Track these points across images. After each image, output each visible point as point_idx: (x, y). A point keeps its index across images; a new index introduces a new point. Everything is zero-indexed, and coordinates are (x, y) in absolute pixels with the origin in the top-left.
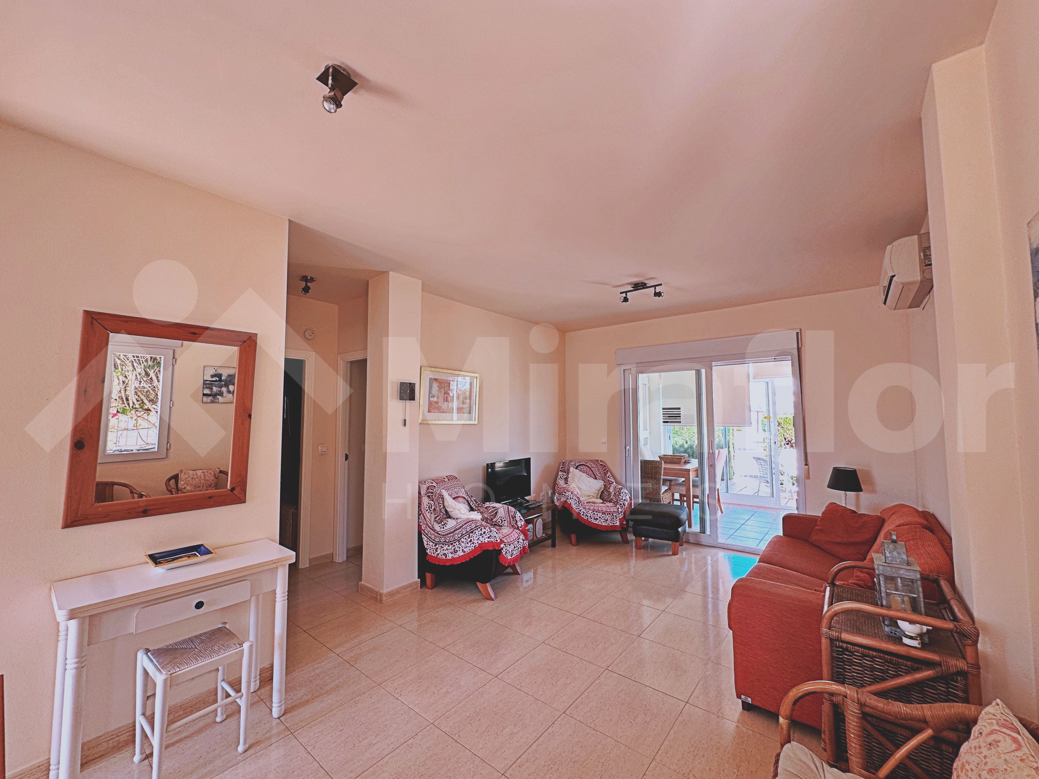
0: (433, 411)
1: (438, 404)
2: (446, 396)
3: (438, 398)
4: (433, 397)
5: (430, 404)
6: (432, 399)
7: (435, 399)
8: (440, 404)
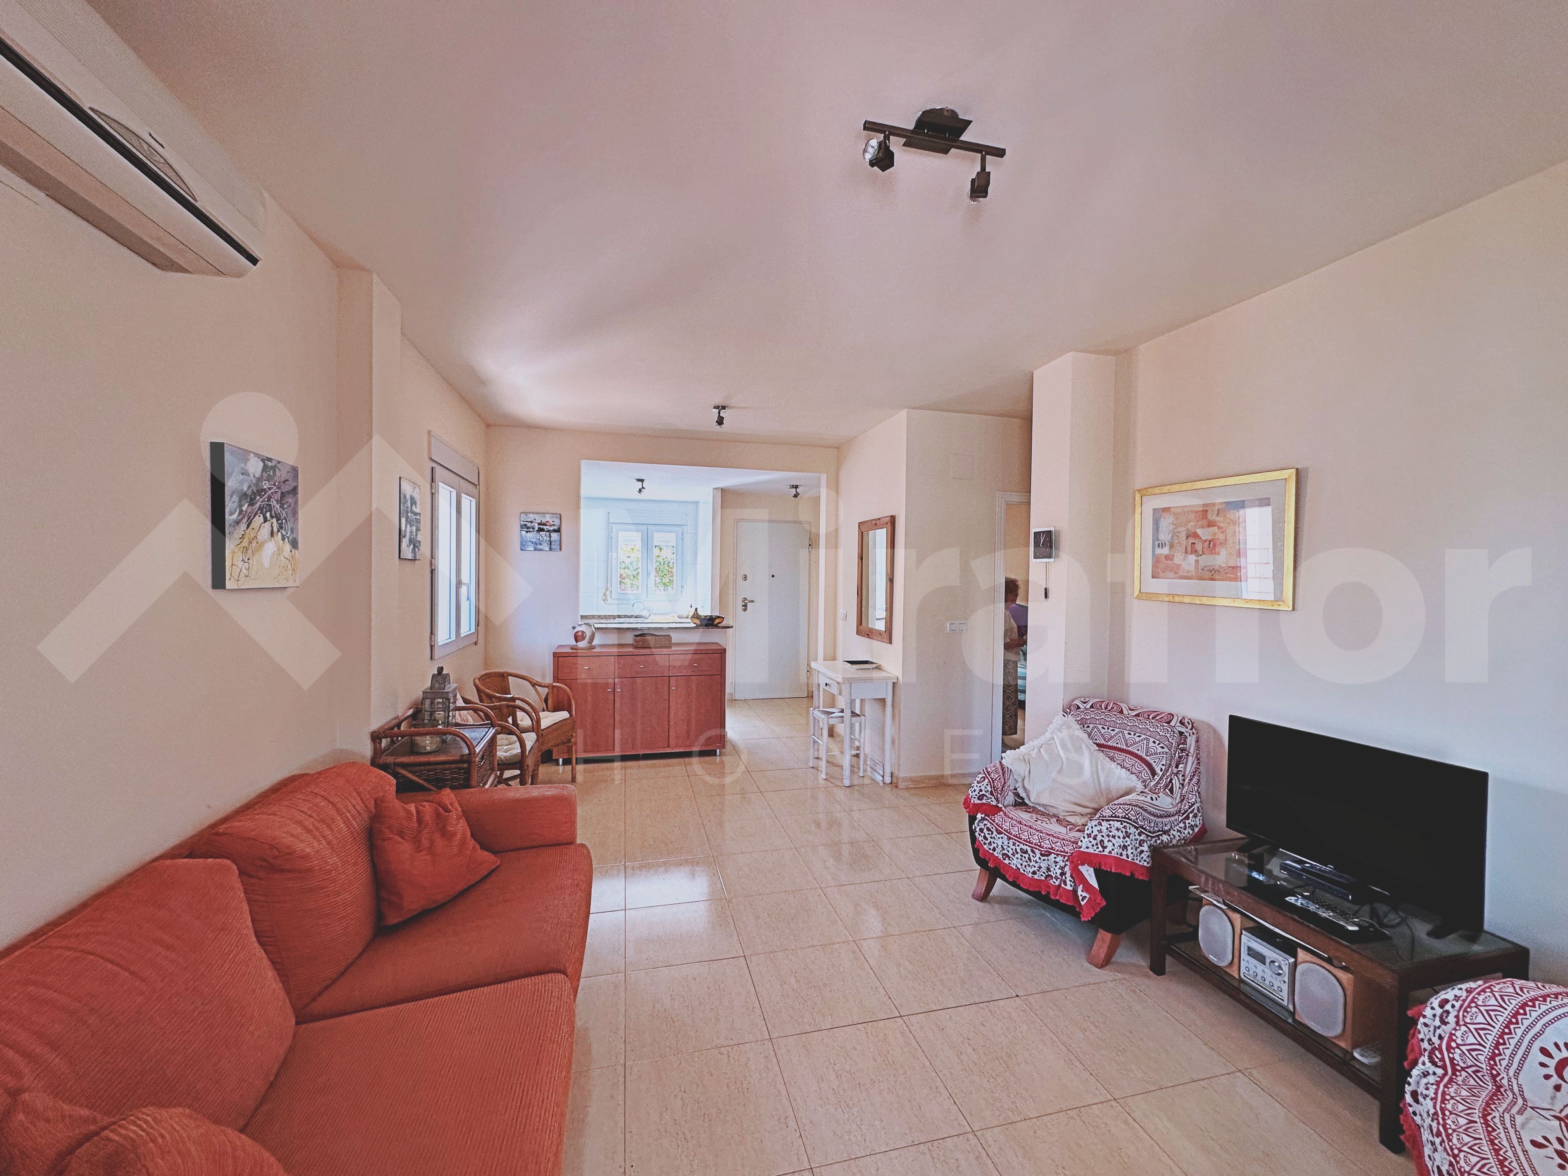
0: (1161, 574)
1: (1172, 560)
2: (1191, 540)
3: (1172, 546)
4: (1162, 545)
5: (1156, 560)
6: (1159, 551)
7: (1165, 551)
8: (1177, 561)
